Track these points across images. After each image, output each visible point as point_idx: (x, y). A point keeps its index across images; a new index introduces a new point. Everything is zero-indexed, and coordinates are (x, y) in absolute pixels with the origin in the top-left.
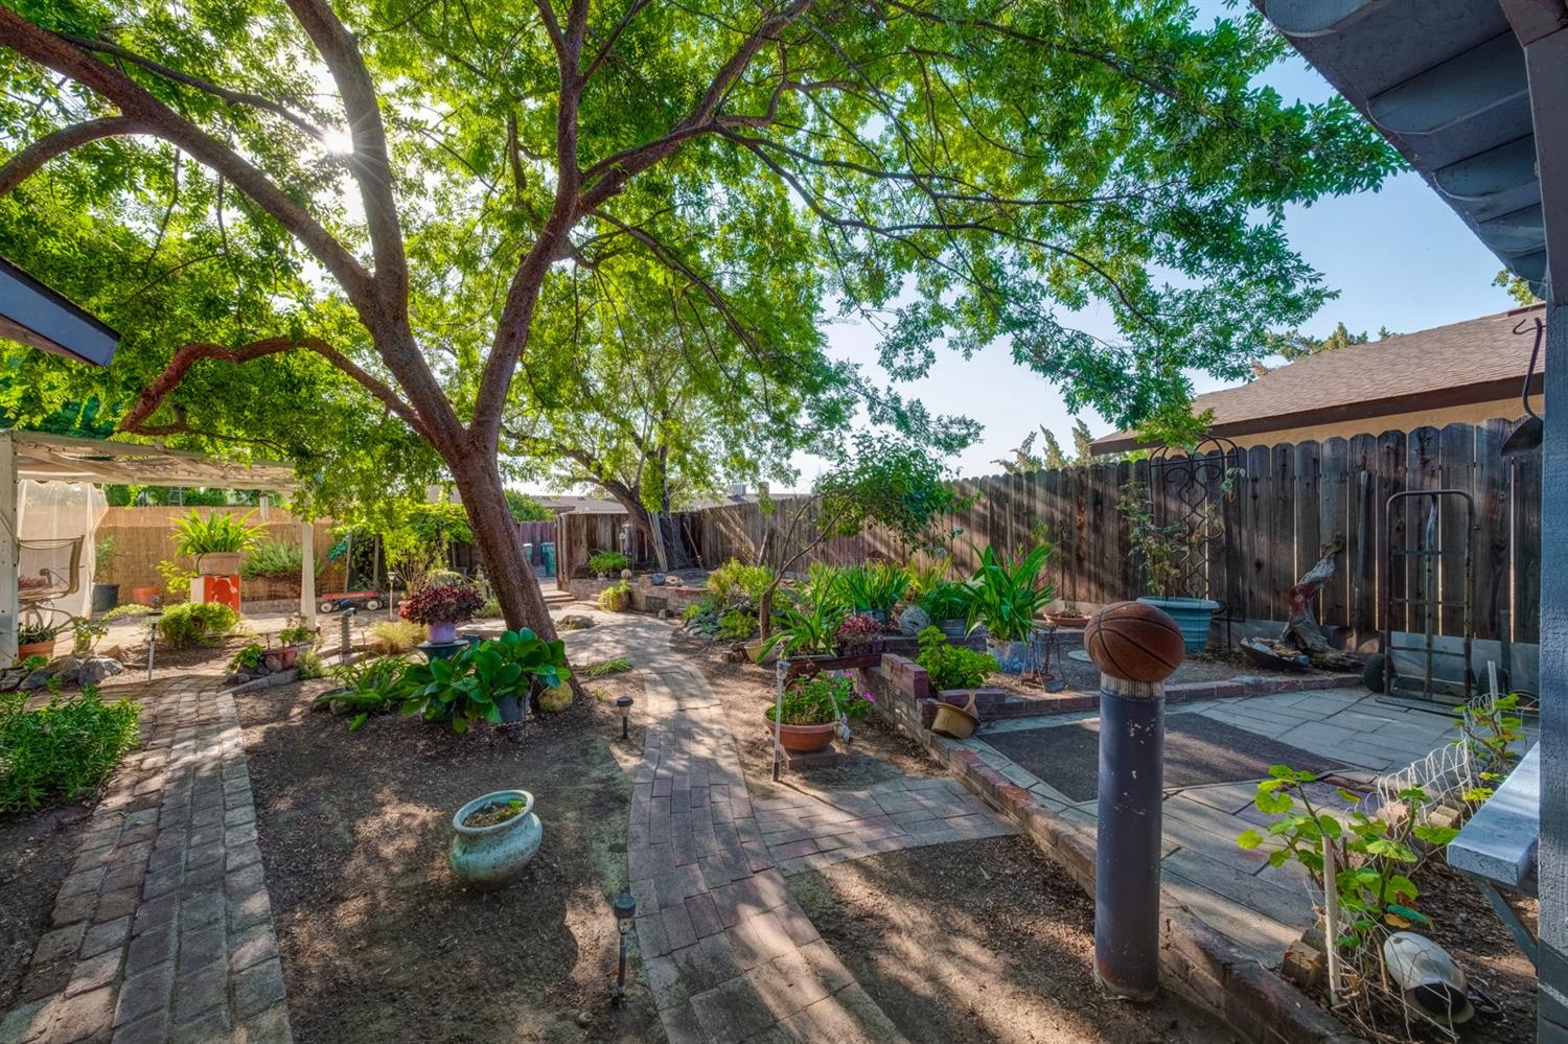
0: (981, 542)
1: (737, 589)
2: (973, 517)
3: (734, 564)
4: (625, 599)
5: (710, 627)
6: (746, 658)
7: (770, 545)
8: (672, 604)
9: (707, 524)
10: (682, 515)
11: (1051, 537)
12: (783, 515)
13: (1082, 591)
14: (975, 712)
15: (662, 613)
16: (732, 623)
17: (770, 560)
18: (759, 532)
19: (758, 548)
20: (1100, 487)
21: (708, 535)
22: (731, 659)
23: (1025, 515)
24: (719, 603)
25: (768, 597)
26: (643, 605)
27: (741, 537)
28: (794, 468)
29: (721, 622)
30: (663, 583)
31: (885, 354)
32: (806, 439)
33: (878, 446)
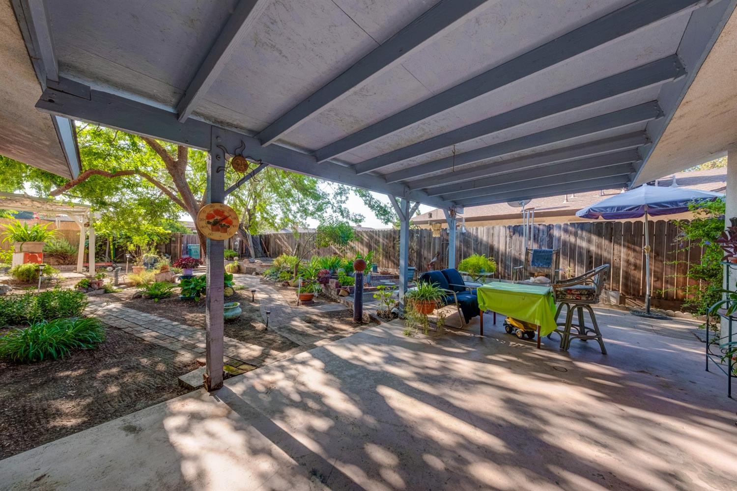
0: (366, 250)
1: (285, 265)
2: (364, 242)
3: (285, 255)
4: (237, 268)
5: (275, 277)
6: (289, 285)
7: (298, 249)
8: (258, 270)
9: (272, 240)
10: (261, 236)
11: (383, 250)
12: (304, 238)
13: (390, 265)
14: (349, 290)
15: (254, 273)
16: (283, 276)
17: (297, 255)
18: (294, 244)
19: (293, 250)
20: (395, 236)
21: (272, 244)
22: (284, 285)
23: (377, 242)
24: (278, 269)
25: (297, 265)
26: (245, 271)
27: (286, 245)
28: (308, 223)
29: (278, 275)
30: (254, 262)
31: (334, 196)
32: (312, 214)
33: (335, 220)
